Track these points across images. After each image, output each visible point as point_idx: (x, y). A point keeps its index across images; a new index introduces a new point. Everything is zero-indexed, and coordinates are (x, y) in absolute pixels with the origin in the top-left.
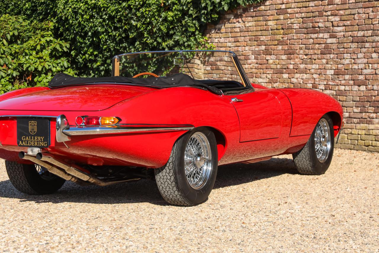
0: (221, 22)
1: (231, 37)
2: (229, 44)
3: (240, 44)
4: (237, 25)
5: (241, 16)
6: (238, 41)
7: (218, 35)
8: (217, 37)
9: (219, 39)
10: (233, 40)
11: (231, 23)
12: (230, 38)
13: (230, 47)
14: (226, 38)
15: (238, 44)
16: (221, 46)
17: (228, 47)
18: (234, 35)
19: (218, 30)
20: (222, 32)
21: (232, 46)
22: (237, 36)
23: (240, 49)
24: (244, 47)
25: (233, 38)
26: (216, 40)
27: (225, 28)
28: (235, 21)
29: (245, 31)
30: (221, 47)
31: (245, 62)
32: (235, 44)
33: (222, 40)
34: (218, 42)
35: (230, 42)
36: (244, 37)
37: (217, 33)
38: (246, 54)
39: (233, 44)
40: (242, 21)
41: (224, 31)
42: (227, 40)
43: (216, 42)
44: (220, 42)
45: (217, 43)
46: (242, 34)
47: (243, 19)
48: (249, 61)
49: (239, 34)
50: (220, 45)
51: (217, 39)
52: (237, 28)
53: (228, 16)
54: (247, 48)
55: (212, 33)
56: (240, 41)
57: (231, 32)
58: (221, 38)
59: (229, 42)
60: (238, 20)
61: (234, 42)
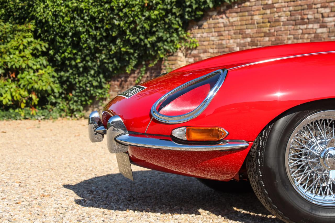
0: (203, 19)
1: (215, 32)
2: (213, 38)
3: (224, 37)
4: (221, 20)
5: (224, 13)
6: (222, 35)
7: (200, 31)
9: (202, 34)
10: (216, 34)
11: (215, 19)
13: (213, 41)
14: (209, 32)
15: (222, 38)
17: (211, 41)
18: (217, 30)
20: (204, 28)
21: (215, 40)
22: (221, 30)
23: (224, 42)
24: (228, 40)
26: (199, 35)
27: (208, 24)
28: (218, 17)
29: (229, 26)
30: (204, 41)
32: (218, 38)
33: (205, 35)
36: (228, 31)
37: (199, 28)
38: (231, 47)
39: (216, 38)
40: (226, 16)
41: (207, 27)
42: (210, 34)
44: (202, 37)
45: (200, 37)
46: (226, 28)
47: (227, 15)
49: (223, 29)
50: (203, 39)
52: (221, 24)
53: (210, 13)
54: (231, 41)
55: (194, 29)
56: (224, 34)
57: (214, 28)
59: (212, 36)
60: (221, 16)
61: (218, 36)
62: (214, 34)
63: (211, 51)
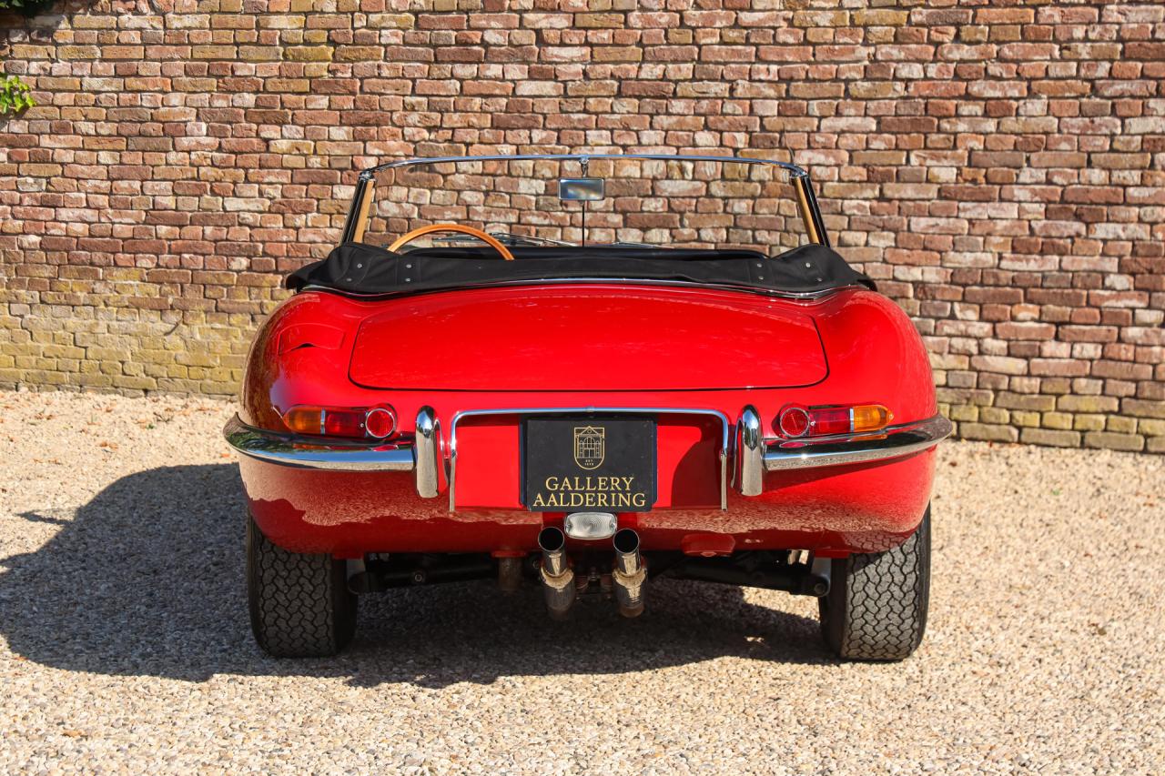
0: (55, 7)
1: (103, 60)
2: (96, 83)
3: (146, 83)
4: (130, 20)
6: (137, 75)
7: (41, 51)
8: (39, 56)
9: (48, 65)
10: (110, 68)
11: (103, 13)
12: (97, 63)
13: (97, 92)
14: (81, 60)
15: (133, 83)
16: (55, 87)
17: (88, 91)
18: (111, 52)
19: (40, 35)
20: (60, 41)
21: (106, 88)
22: (130, 57)
23: (146, 100)
24: (160, 96)
25: (113, 65)
26: (34, 67)
27: (73, 29)
28: (118, 6)
29: (165, 44)
30: (54, 91)
31: (167, 143)
32: (118, 83)
33: (61, 67)
34: (42, 72)
35: (98, 76)
36: (161, 61)
37: (32, 42)
38: (172, 119)
39: (110, 84)
40: (153, 8)
41: (70, 39)
42: (81, 67)
43: (32, 71)
44: (50, 74)
45: (39, 75)
46: (152, 52)
47: (159, 3)
48: (185, 142)
49: (139, 53)
50: (50, 83)
51: (34, 64)
52: (132, 33)
54: (176, 99)
55: (11, 44)
56: (142, 72)
57: (100, 44)
58: (53, 61)
59: (92, 76)
60: (131, 4)
61: (117, 75)
62: (99, 66)
63: (88, 127)
